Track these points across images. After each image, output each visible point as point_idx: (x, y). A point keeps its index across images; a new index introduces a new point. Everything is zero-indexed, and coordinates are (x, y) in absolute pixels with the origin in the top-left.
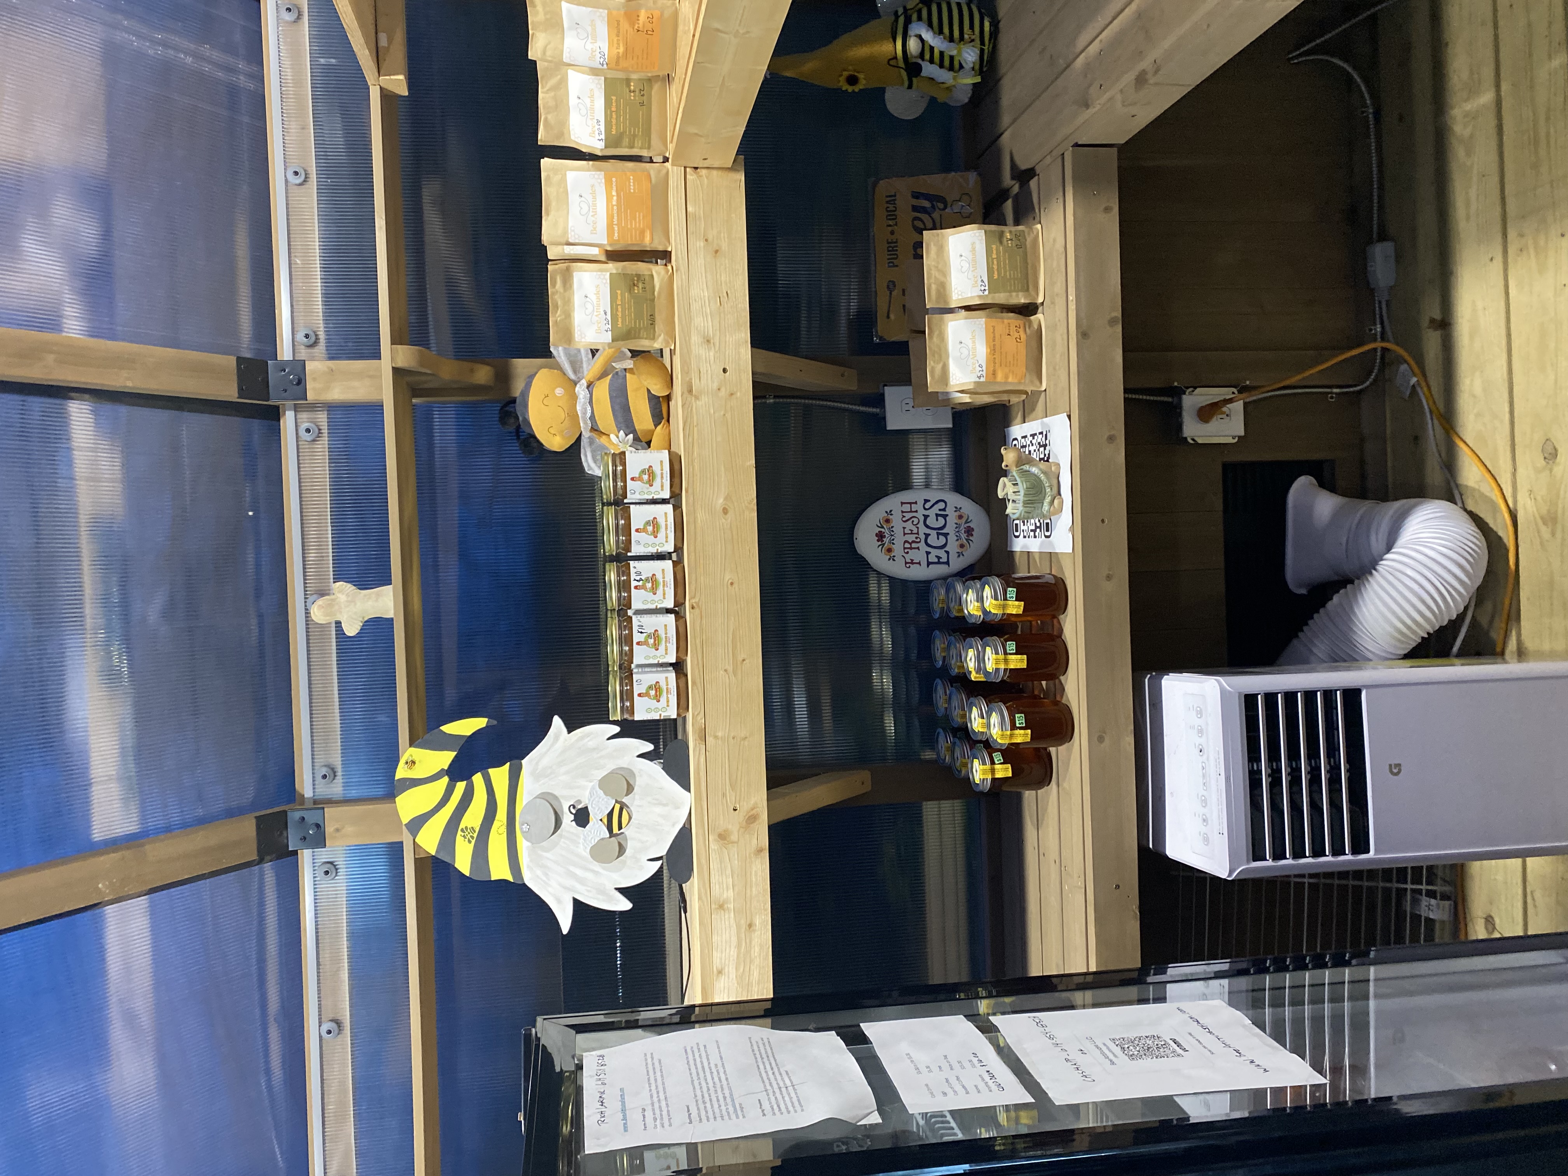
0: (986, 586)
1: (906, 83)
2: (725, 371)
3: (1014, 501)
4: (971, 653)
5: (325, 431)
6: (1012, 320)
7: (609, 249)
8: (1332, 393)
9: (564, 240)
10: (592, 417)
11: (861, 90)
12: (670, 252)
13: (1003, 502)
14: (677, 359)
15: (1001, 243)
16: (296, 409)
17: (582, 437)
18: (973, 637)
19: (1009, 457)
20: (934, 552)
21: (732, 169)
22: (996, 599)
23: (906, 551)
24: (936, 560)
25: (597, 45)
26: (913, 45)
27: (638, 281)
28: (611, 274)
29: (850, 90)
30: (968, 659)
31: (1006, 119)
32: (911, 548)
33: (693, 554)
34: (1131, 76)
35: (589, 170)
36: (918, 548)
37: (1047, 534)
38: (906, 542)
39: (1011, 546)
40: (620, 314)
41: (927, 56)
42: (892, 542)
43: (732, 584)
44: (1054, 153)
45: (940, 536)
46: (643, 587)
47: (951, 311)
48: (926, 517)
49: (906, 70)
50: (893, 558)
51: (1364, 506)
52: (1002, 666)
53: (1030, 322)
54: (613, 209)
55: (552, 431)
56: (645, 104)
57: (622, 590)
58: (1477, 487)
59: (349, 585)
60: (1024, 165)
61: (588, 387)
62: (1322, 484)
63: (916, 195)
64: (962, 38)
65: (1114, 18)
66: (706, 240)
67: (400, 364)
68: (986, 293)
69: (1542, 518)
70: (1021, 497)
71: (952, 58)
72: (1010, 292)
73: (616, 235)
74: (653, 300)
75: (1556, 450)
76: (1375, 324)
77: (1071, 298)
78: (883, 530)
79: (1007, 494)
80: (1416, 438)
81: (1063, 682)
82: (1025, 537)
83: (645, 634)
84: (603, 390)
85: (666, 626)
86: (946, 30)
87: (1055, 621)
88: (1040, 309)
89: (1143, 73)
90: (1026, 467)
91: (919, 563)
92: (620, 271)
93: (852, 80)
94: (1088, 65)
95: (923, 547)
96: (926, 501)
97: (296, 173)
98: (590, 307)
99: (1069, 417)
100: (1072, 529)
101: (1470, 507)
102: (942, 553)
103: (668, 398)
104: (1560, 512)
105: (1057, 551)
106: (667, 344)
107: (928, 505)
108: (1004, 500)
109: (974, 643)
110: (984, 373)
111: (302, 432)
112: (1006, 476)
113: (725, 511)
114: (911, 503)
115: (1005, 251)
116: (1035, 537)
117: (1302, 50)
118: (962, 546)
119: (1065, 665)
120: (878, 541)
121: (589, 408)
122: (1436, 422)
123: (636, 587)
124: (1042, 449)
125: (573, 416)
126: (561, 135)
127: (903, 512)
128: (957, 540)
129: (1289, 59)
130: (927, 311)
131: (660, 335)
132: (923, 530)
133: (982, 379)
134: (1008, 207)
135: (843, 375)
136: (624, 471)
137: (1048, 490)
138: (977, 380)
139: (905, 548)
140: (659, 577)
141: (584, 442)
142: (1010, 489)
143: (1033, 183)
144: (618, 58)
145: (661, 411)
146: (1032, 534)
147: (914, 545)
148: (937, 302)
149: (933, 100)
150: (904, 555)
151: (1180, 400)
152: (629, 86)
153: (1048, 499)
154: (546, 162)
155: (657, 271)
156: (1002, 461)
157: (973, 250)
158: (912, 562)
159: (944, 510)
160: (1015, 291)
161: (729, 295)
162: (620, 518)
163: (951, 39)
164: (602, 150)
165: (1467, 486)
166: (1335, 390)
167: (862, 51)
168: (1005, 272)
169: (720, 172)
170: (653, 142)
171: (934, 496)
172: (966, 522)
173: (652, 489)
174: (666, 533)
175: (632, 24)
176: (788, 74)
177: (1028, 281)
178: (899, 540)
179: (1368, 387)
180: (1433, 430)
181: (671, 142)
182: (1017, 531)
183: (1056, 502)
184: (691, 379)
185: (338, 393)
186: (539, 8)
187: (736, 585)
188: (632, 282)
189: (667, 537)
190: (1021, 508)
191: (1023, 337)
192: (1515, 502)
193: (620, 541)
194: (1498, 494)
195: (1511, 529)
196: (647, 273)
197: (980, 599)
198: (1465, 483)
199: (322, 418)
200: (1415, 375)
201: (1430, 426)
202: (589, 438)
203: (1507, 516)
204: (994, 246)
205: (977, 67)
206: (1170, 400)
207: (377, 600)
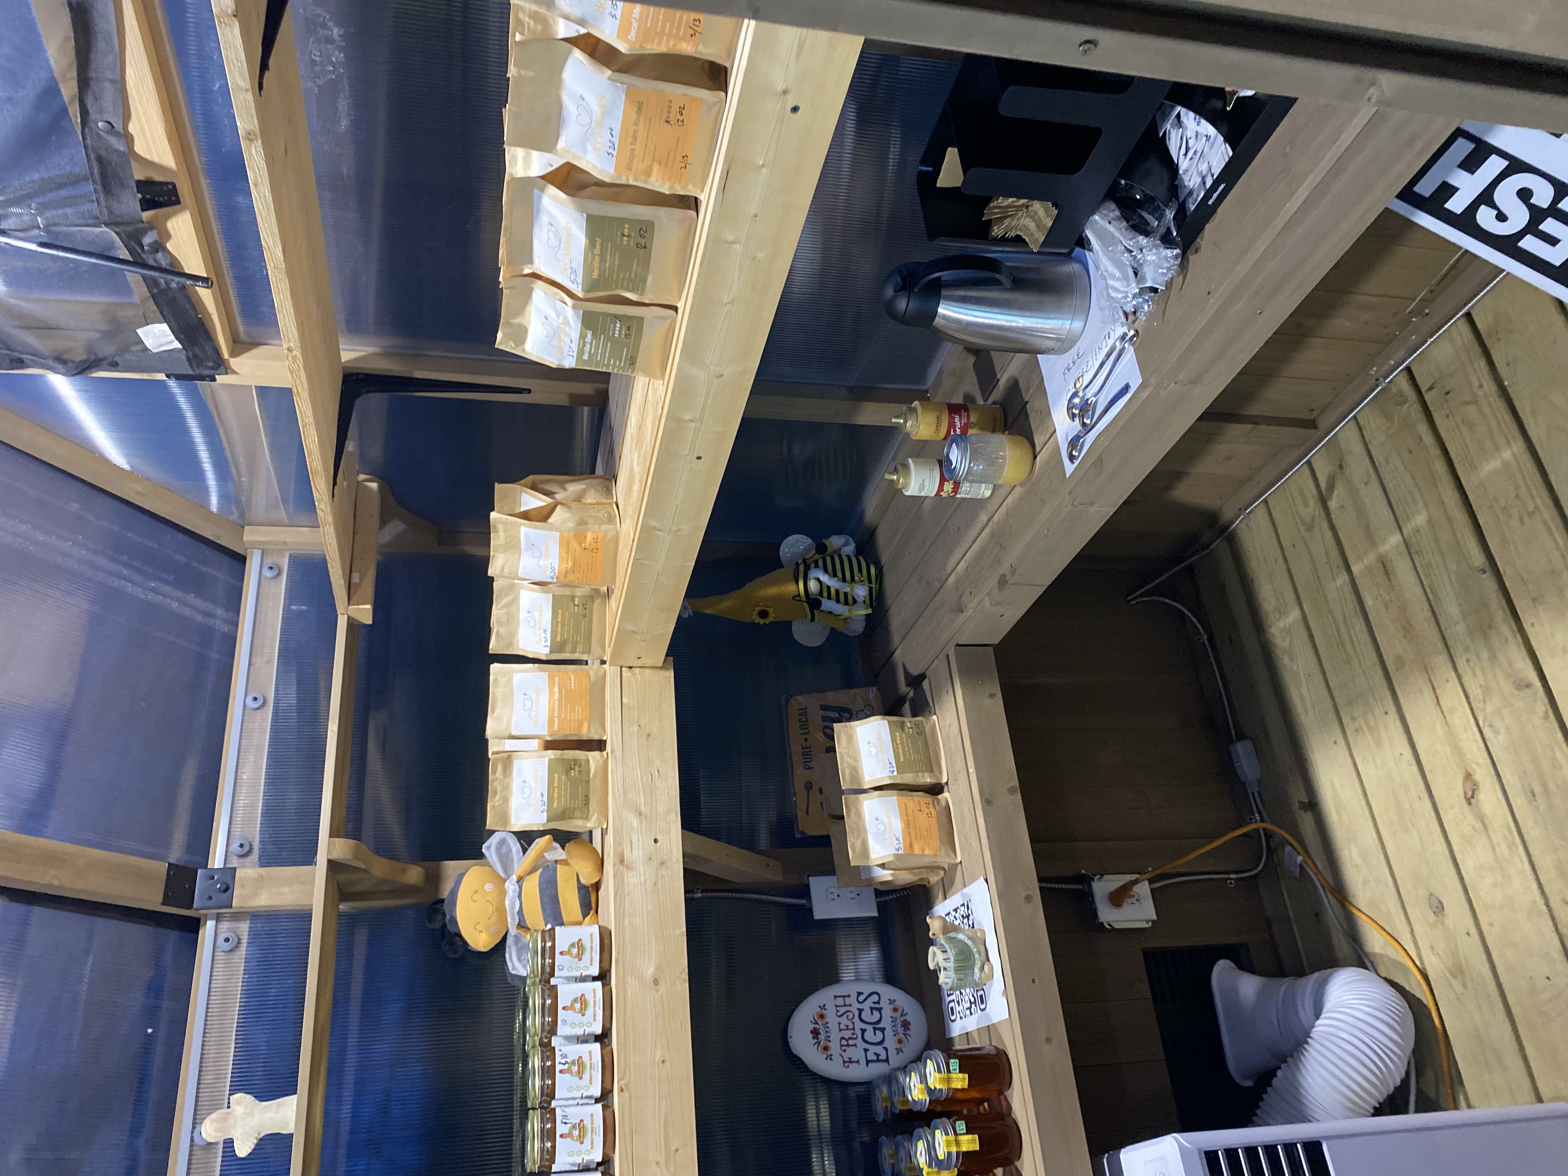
0: (928, 1061)
1: (809, 616)
2: (656, 841)
3: (945, 969)
4: (921, 1146)
5: (245, 941)
6: (921, 798)
7: (549, 738)
8: (1230, 879)
9: (507, 735)
10: (520, 912)
11: (771, 622)
12: (605, 741)
13: (935, 974)
14: (610, 838)
15: (903, 730)
16: (218, 918)
17: (508, 936)
18: (922, 1127)
19: (934, 926)
20: (873, 1049)
21: (663, 667)
22: (939, 1071)
23: (843, 1048)
24: (875, 1058)
25: (549, 562)
26: (813, 586)
27: (575, 765)
28: (549, 760)
29: (762, 623)
30: (918, 1154)
31: (896, 639)
32: (848, 1045)
33: (622, 1031)
34: (994, 581)
35: (534, 671)
36: (855, 1045)
37: (983, 1007)
38: (842, 1038)
39: (949, 1032)
40: (556, 795)
41: (825, 594)
42: (828, 1039)
43: (663, 1062)
44: (940, 657)
45: (877, 1032)
46: (569, 1071)
47: (864, 791)
48: (861, 1011)
49: (807, 602)
50: (830, 1057)
51: (1286, 983)
52: (954, 1149)
53: (938, 800)
54: (554, 704)
55: (479, 927)
56: (587, 615)
57: (546, 1075)
58: (1383, 952)
59: (249, 1096)
60: (915, 671)
61: (518, 882)
62: (1241, 967)
63: (825, 708)
64: (853, 580)
65: (974, 541)
66: (640, 726)
67: (334, 856)
68: (895, 773)
69: (1451, 973)
70: (951, 965)
71: (846, 594)
72: (917, 772)
73: (556, 725)
74: (588, 782)
75: (1441, 903)
76: (1254, 814)
77: (971, 771)
78: (817, 1026)
79: (938, 963)
80: (1317, 915)
81: (1019, 1167)
82: (961, 1018)
83: (569, 1125)
84: (532, 884)
85: (592, 1115)
86: (839, 574)
87: (1002, 1097)
88: (946, 789)
89: (1003, 576)
90: (953, 935)
91: (858, 1062)
92: (558, 756)
93: (763, 614)
94: (958, 580)
95: (862, 1045)
96: (859, 994)
97: (255, 699)
98: (527, 791)
99: (986, 880)
100: (1005, 992)
101: (1383, 975)
102: (879, 1050)
103: (597, 886)
104: (1463, 962)
105: (995, 1021)
106: (600, 823)
107: (861, 998)
108: (935, 971)
109: (923, 1134)
110: (902, 846)
111: (221, 939)
112: (933, 945)
113: (656, 982)
114: (844, 997)
115: (907, 738)
116: (971, 1014)
117: (1138, 593)
118: (900, 1041)
119: (1018, 1150)
120: (814, 1038)
121: (518, 903)
122: (1329, 896)
123: (561, 1072)
124: (966, 920)
125: (501, 912)
126: (510, 644)
127: (837, 1006)
128: (895, 1035)
129: (1129, 601)
130: (843, 792)
131: (593, 814)
132: (859, 1025)
133: (901, 852)
134: (907, 707)
135: (768, 865)
136: (553, 948)
137: (977, 956)
138: (896, 852)
139: (842, 1046)
140: (586, 1059)
141: (510, 941)
142: (940, 957)
143: (925, 684)
144: (567, 572)
145: (590, 902)
146: (968, 1012)
147: (851, 1042)
148: (851, 783)
149: (833, 631)
150: (843, 1053)
151: (1090, 886)
152: (573, 601)
153: (978, 965)
154: (495, 667)
155: (593, 757)
156: (929, 930)
157: (879, 738)
158: (850, 1061)
159: (878, 1003)
160: (920, 771)
161: (661, 772)
162: (546, 997)
163: (844, 580)
164: (547, 655)
165: (1375, 954)
166: (1232, 876)
167: (772, 591)
168: (910, 756)
169: (652, 671)
170: (592, 648)
171: (867, 989)
172: (902, 1015)
173: (581, 964)
174: (595, 1010)
175: (580, 544)
176: (708, 611)
177: (931, 763)
178: (835, 1036)
179: (1261, 871)
180: (1328, 902)
181: (609, 646)
182: (953, 1014)
183: (986, 967)
184: (623, 850)
185: (263, 900)
186: (501, 533)
187: (667, 1064)
188: (570, 766)
189: (595, 1015)
190: (953, 976)
191: (933, 812)
192: (1422, 962)
193: (546, 1023)
194: (1404, 953)
195: (1425, 987)
196: (583, 758)
197: (924, 1079)
198: (1371, 951)
199: (244, 927)
200: (1299, 854)
201: (1325, 900)
202: (515, 936)
203: (1417, 973)
204: (897, 734)
205: (868, 601)
206: (1081, 887)
207: (277, 1112)
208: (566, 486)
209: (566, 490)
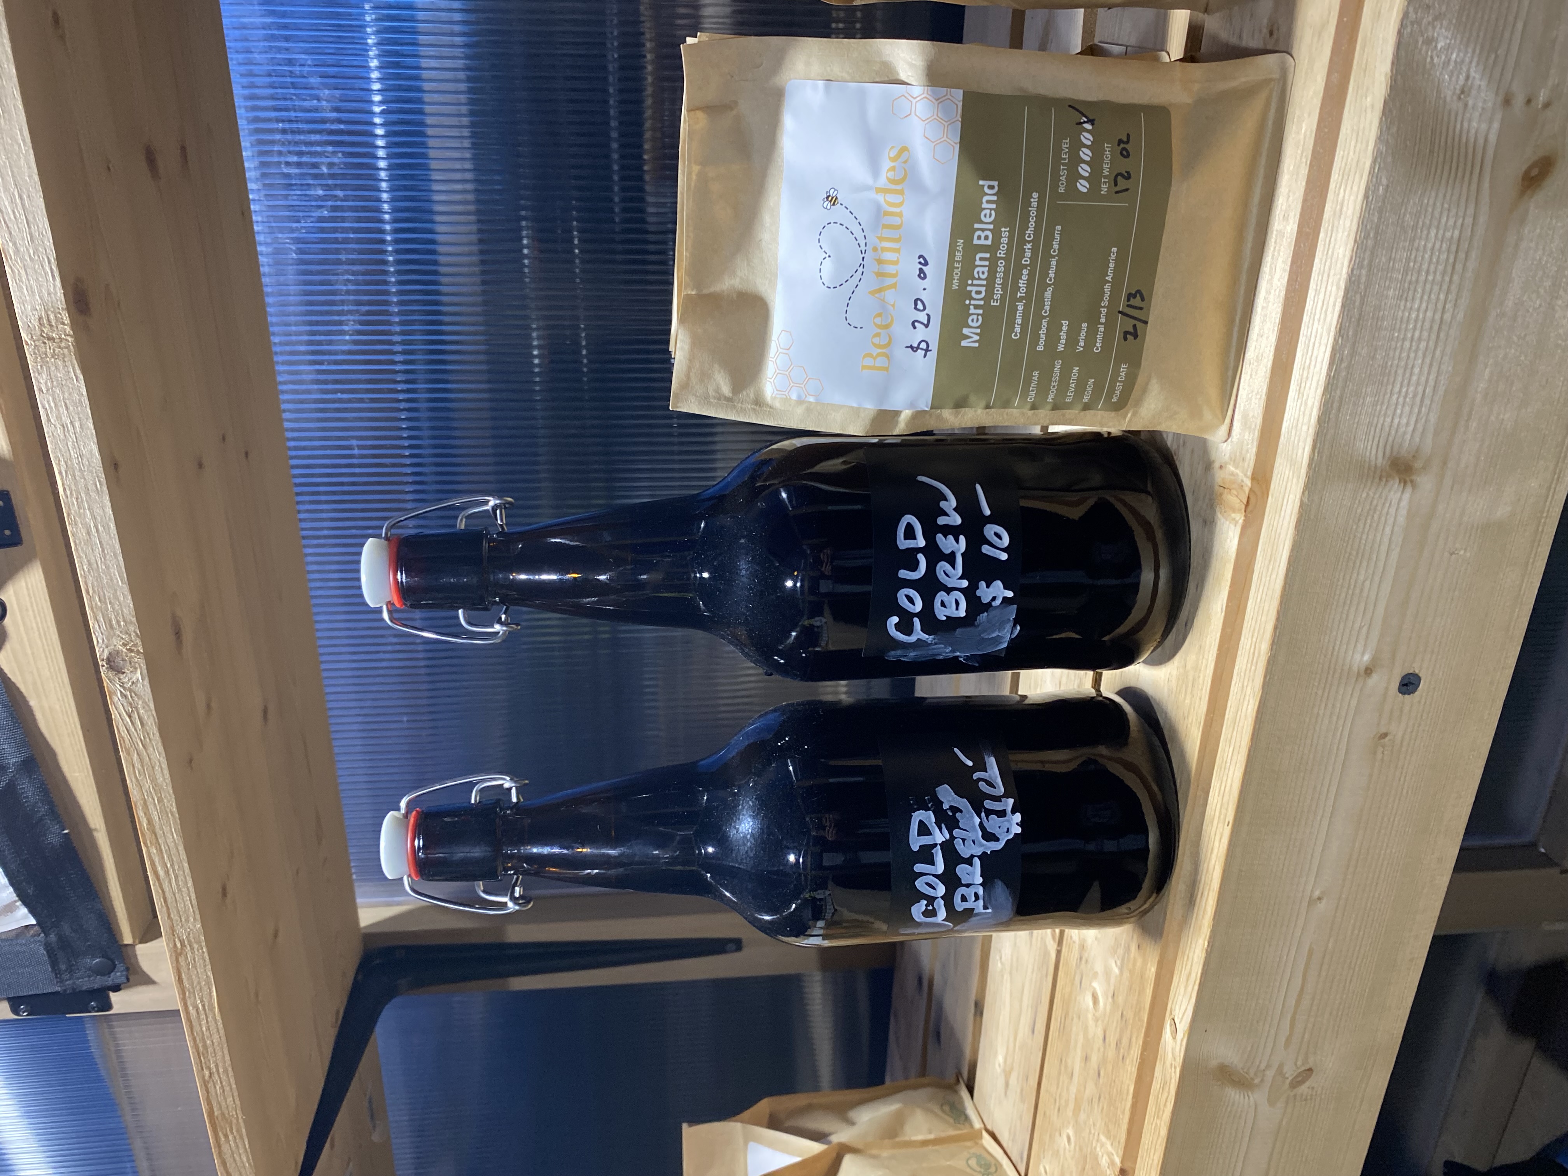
208: (853, 1114)
209: (853, 1124)
